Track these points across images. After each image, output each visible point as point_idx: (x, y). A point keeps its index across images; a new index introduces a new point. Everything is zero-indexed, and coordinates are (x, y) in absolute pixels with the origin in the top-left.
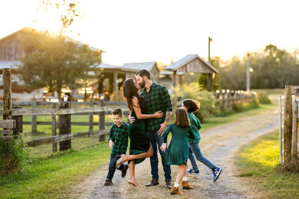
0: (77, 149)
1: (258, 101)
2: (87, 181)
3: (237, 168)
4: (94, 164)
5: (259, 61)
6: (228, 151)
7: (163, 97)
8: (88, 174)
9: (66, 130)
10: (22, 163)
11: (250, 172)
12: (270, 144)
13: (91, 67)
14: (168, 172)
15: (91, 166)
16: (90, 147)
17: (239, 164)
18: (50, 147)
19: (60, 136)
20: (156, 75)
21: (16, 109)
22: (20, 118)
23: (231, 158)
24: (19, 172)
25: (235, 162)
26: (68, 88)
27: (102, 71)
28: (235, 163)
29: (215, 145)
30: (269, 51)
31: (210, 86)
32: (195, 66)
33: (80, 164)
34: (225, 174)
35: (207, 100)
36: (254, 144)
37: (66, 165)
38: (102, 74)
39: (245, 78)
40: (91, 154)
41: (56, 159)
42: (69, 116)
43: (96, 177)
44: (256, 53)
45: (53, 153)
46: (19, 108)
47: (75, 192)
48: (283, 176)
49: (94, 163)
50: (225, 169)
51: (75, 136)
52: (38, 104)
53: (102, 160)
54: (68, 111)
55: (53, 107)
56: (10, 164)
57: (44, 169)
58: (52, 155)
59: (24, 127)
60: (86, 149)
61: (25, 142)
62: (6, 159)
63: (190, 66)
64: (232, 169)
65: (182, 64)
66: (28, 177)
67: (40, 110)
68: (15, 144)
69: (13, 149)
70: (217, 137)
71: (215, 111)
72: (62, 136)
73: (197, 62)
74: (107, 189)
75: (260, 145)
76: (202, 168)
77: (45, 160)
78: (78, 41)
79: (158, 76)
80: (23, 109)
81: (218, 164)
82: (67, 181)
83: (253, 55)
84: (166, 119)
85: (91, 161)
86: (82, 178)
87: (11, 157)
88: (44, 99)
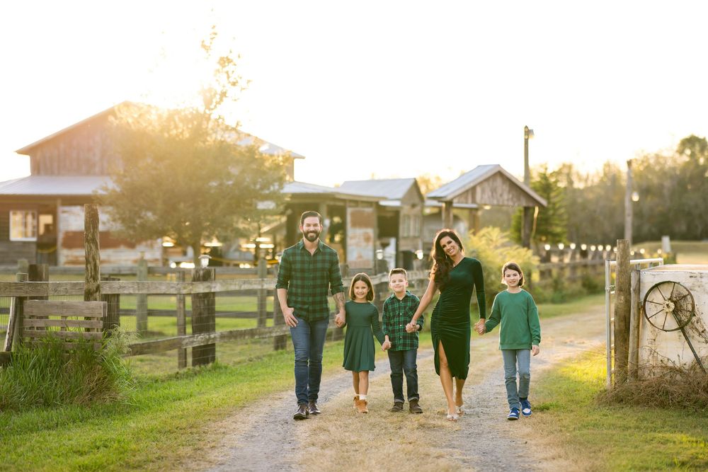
0: (228, 364)
2: (240, 416)
4: (257, 390)
8: (244, 405)
9: (205, 324)
10: (119, 383)
11: (547, 403)
15: (250, 392)
16: (254, 359)
18: (174, 356)
19: (193, 337)
21: (108, 281)
22: (115, 298)
24: (114, 400)
26: (214, 238)
27: (287, 201)
30: (688, 152)
31: (529, 236)
32: (494, 191)
33: (231, 389)
37: (202, 391)
38: (287, 207)
40: (255, 372)
41: (184, 382)
42: (212, 296)
43: (256, 410)
45: (180, 370)
46: (114, 279)
47: (215, 432)
49: (257, 387)
51: (222, 337)
52: (151, 271)
53: (274, 383)
54: (209, 287)
55: (179, 278)
56: (97, 384)
57: (161, 397)
58: (178, 373)
59: (123, 319)
60: (245, 364)
61: (126, 345)
62: (89, 374)
63: (483, 191)
65: (464, 186)
66: (130, 409)
67: (155, 283)
68: (105, 347)
69: (103, 356)
72: (197, 337)
73: (499, 181)
77: (163, 381)
79: (422, 211)
80: (121, 281)
82: (202, 414)
85: (253, 383)
86: (231, 411)
87: (99, 371)
88: (166, 262)
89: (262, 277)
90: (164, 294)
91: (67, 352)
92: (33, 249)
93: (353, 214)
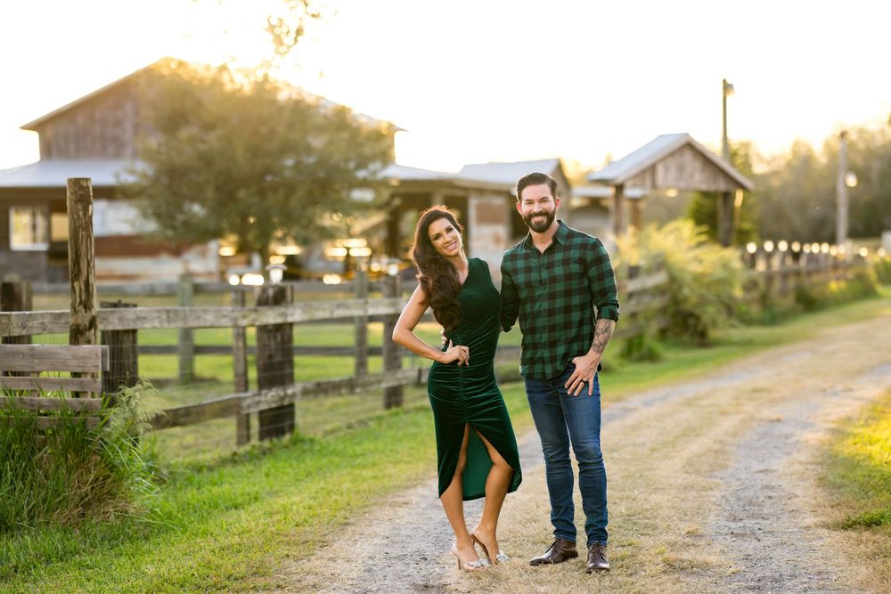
0: (315, 435)
1: (872, 275)
2: (341, 545)
3: (830, 498)
4: (364, 486)
5: (870, 153)
6: (794, 439)
7: (592, 272)
8: (346, 521)
9: (278, 373)
10: (132, 484)
11: (875, 512)
13: (361, 174)
14: (600, 518)
15: (354, 490)
16: (356, 425)
17: (834, 483)
18: (229, 427)
19: (259, 394)
21: (117, 309)
22: (128, 337)
23: (807, 463)
24: (123, 515)
25: (822, 475)
26: (289, 240)
27: (395, 187)
28: (821, 479)
29: (752, 419)
31: (729, 232)
32: (681, 169)
34: (792, 520)
35: (721, 273)
36: (876, 413)
37: (275, 489)
38: (393, 196)
39: (833, 205)
40: (358, 449)
41: (243, 469)
42: (288, 328)
43: (368, 531)
44: (861, 131)
45: (239, 448)
46: (127, 306)
47: (298, 585)
49: (364, 480)
50: (789, 502)
51: (306, 392)
52: (198, 290)
53: (391, 470)
54: (283, 314)
55: (235, 301)
56: (92, 489)
57: (204, 503)
58: (235, 454)
60: (341, 434)
61: (141, 419)
62: (79, 471)
63: (667, 170)
64: (814, 502)
65: (640, 164)
66: (152, 530)
67: (196, 311)
68: (107, 424)
69: (102, 440)
70: (756, 391)
71: (744, 308)
72: (266, 394)
73: (688, 156)
74: (405, 574)
76: (714, 499)
77: (211, 469)
78: (320, 95)
79: (567, 203)
80: (138, 309)
81: (765, 483)
82: (273, 543)
83: (853, 136)
84: (596, 341)
85: (357, 472)
86: (325, 535)
87: (95, 465)
88: (223, 275)
89: (361, 296)
90: (211, 327)
91: (42, 433)
92: (43, 261)
93: (479, 208)
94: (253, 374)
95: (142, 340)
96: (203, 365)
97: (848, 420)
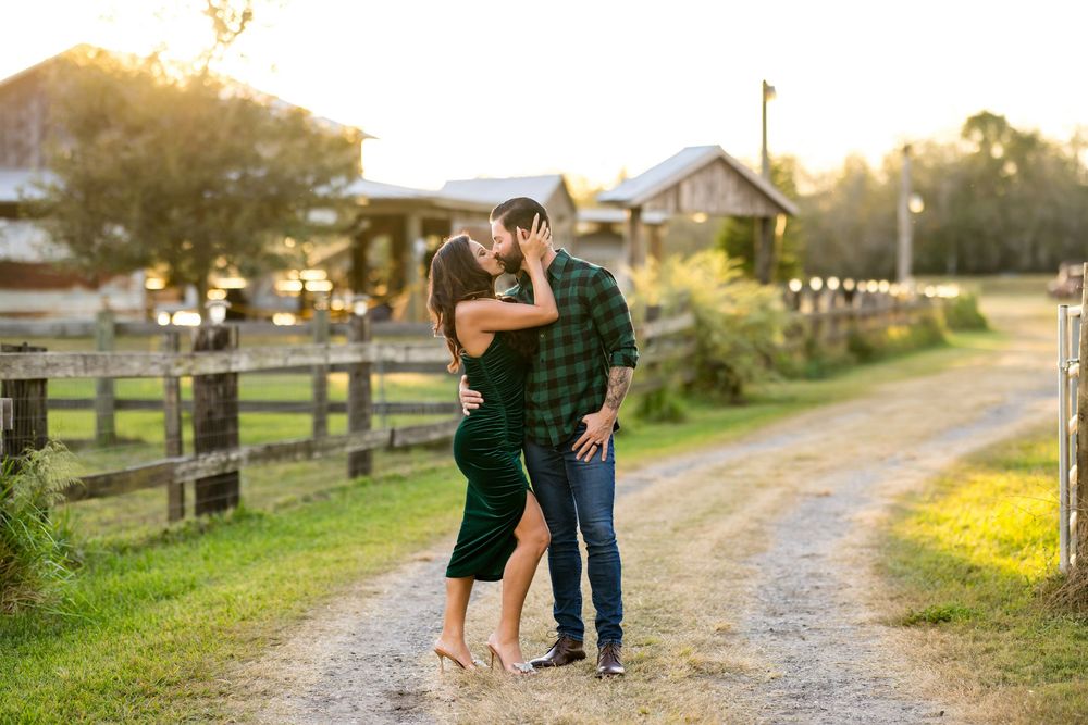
0: (264, 509)
2: (297, 643)
3: (889, 588)
4: (325, 572)
5: (939, 172)
6: (846, 517)
7: (598, 311)
8: (302, 614)
9: (220, 433)
10: (40, 568)
11: (943, 606)
12: (1005, 490)
13: (322, 191)
14: (613, 612)
15: (312, 576)
16: (314, 498)
17: (894, 571)
18: (159, 499)
19: (196, 459)
20: (565, 226)
21: (21, 354)
22: (36, 388)
23: (862, 547)
24: (29, 606)
25: (879, 561)
26: (233, 271)
27: (362, 207)
28: (879, 565)
29: (795, 492)
30: (977, 135)
31: (768, 266)
32: (711, 188)
33: (273, 569)
34: (844, 615)
35: (757, 316)
36: (945, 486)
37: (216, 574)
38: (360, 218)
39: (893, 235)
40: (318, 527)
41: (177, 550)
42: (231, 378)
43: (330, 626)
44: (930, 146)
45: (170, 524)
46: (34, 349)
47: (245, 692)
48: (1076, 624)
49: (325, 564)
50: (840, 593)
51: (253, 457)
52: (120, 330)
53: (358, 552)
54: (226, 362)
55: (167, 345)
57: (129, 591)
58: (166, 532)
60: (295, 508)
61: (52, 488)
63: (693, 190)
64: (870, 594)
65: (662, 181)
66: (64, 624)
67: (119, 357)
68: (9, 494)
69: (4, 514)
70: (800, 458)
71: (785, 358)
72: (205, 459)
73: (720, 174)
74: (376, 679)
75: (967, 493)
76: (750, 589)
77: (136, 550)
79: (572, 228)
80: (48, 353)
81: (811, 570)
82: (214, 641)
84: (610, 395)
85: (316, 555)
86: (277, 631)
88: (150, 312)
89: (320, 340)
90: (139, 376)
94: (188, 434)
95: (53, 391)
96: (126, 423)
97: (911, 495)
